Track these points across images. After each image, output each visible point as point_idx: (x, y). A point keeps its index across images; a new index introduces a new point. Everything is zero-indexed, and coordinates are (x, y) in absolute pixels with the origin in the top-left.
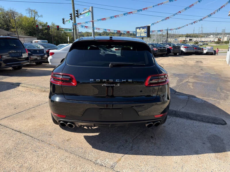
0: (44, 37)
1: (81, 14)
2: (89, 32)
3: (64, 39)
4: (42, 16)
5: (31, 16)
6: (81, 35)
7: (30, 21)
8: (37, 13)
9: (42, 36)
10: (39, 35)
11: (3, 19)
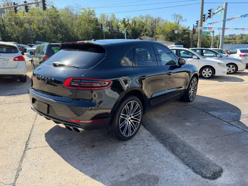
0: (183, 42)
1: (214, 14)
2: (245, 34)
3: (206, 43)
4: (186, 20)
5: (175, 21)
6: (233, 38)
7: (172, 26)
8: (182, 17)
9: (181, 41)
10: (179, 40)
11: (151, 26)
